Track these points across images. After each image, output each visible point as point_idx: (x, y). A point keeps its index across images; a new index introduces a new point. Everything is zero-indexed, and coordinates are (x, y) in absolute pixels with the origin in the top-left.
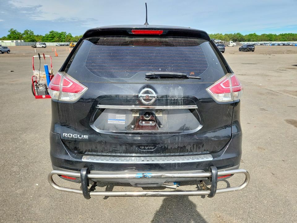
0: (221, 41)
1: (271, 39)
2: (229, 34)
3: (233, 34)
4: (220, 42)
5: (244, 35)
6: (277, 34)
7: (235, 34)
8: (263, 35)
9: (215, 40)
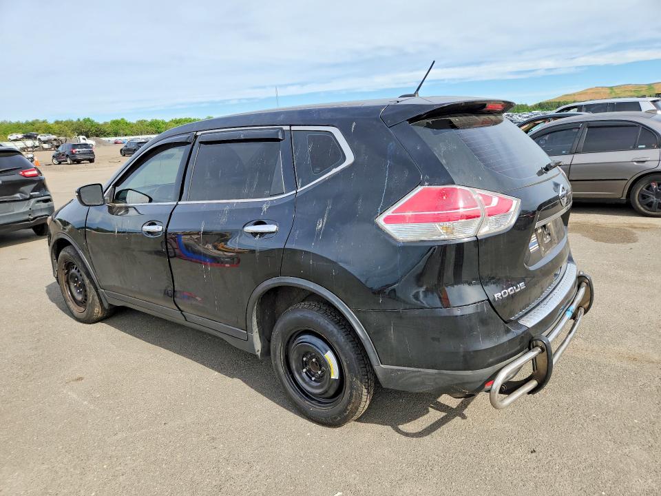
0: (54, 137)
1: (159, 131)
2: (64, 120)
3: (75, 120)
4: (55, 140)
5: (101, 122)
6: (167, 121)
7: (79, 120)
8: (141, 122)
9: (37, 135)
